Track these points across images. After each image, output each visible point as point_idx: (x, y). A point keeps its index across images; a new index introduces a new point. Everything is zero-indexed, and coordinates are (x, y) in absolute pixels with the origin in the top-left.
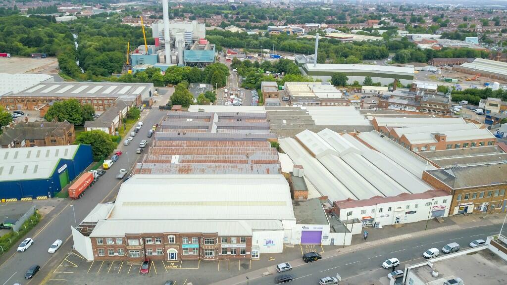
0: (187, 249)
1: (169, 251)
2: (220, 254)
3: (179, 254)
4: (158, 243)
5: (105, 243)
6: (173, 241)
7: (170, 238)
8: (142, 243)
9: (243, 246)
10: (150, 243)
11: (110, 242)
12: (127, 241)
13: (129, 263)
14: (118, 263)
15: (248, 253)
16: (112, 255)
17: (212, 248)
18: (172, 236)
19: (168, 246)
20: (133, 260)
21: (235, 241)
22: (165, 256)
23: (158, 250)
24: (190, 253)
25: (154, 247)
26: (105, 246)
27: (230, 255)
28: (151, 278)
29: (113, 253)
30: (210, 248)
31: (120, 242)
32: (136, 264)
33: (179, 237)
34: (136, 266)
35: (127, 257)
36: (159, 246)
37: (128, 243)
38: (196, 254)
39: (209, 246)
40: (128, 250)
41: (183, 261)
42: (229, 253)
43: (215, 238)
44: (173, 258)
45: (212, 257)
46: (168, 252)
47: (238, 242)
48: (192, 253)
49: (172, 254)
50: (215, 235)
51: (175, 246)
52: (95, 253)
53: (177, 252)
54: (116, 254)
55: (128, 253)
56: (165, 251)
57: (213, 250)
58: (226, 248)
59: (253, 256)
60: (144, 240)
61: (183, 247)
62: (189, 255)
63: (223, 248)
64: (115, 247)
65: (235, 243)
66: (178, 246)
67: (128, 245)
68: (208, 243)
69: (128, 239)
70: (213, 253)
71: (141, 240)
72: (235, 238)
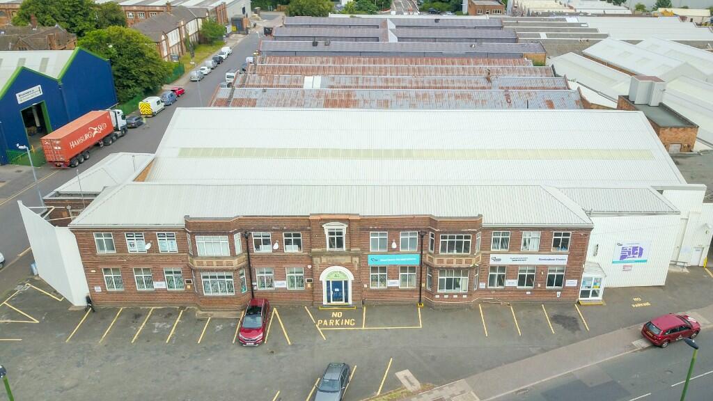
0: (383, 269)
1: (326, 276)
2: (482, 285)
3: (358, 284)
4: (292, 249)
5: (122, 248)
6: (340, 244)
7: (331, 233)
8: (238, 250)
9: (559, 260)
10: (265, 249)
11: (138, 247)
12: (194, 242)
13: (201, 312)
14: (169, 314)
15: (571, 283)
16: (146, 289)
17: (464, 265)
18: (336, 226)
19: (324, 260)
20: (212, 302)
21: (534, 245)
22: (314, 293)
23: (294, 271)
24: (391, 283)
25: (279, 260)
26: (121, 257)
27: (512, 289)
28: (274, 356)
29: (149, 282)
30: (455, 265)
31: (169, 246)
32: (225, 315)
33: (361, 227)
34: (221, 320)
35: (195, 295)
36: (294, 259)
37: (195, 248)
38: (412, 285)
39: (453, 258)
40: (195, 271)
41: (369, 307)
42: (511, 283)
43: (474, 233)
44: (337, 297)
45: (460, 295)
46: (324, 277)
47: (543, 248)
48: (396, 283)
49: (337, 284)
50: (474, 224)
51: (347, 260)
52: (92, 280)
53: (350, 277)
54: (159, 285)
55: (198, 282)
56: (312, 275)
57: (465, 271)
58: (502, 268)
59: (585, 294)
60: (246, 238)
61: (371, 263)
62: (390, 290)
63: (493, 268)
64: (154, 264)
65: (536, 249)
66: (357, 259)
67: (195, 255)
68: (451, 249)
69: (193, 234)
70: (464, 282)
71: (237, 237)
72: (537, 235)
